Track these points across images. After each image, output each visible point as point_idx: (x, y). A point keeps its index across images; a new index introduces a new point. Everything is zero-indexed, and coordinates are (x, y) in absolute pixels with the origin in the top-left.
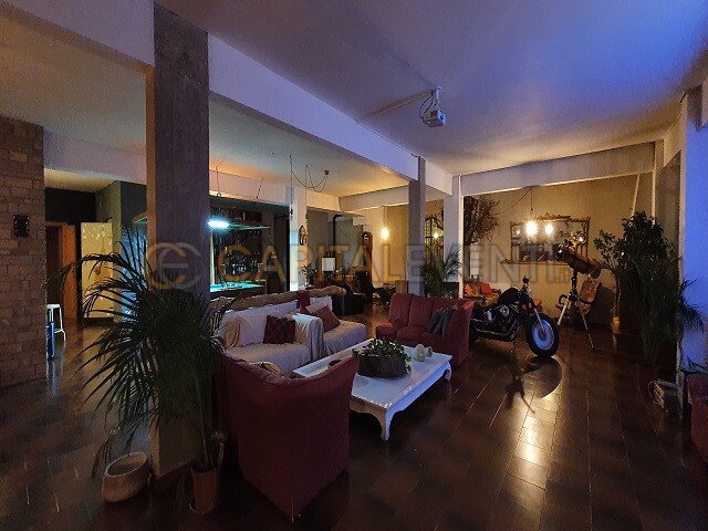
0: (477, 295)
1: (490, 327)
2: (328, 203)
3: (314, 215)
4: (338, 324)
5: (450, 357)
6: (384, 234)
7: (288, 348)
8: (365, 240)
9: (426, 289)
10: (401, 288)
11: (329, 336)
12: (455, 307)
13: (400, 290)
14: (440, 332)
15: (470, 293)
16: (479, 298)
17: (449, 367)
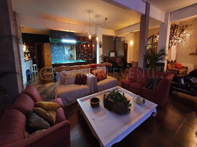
0: (174, 69)
1: (182, 86)
2: (111, 33)
3: (105, 37)
4: (106, 78)
5: (157, 105)
6: (131, 43)
7: (82, 87)
8: (125, 46)
9: (147, 66)
10: (135, 64)
11: (100, 83)
12: (162, 77)
13: (134, 65)
14: (152, 88)
15: (170, 68)
16: (176, 71)
17: (155, 111)
